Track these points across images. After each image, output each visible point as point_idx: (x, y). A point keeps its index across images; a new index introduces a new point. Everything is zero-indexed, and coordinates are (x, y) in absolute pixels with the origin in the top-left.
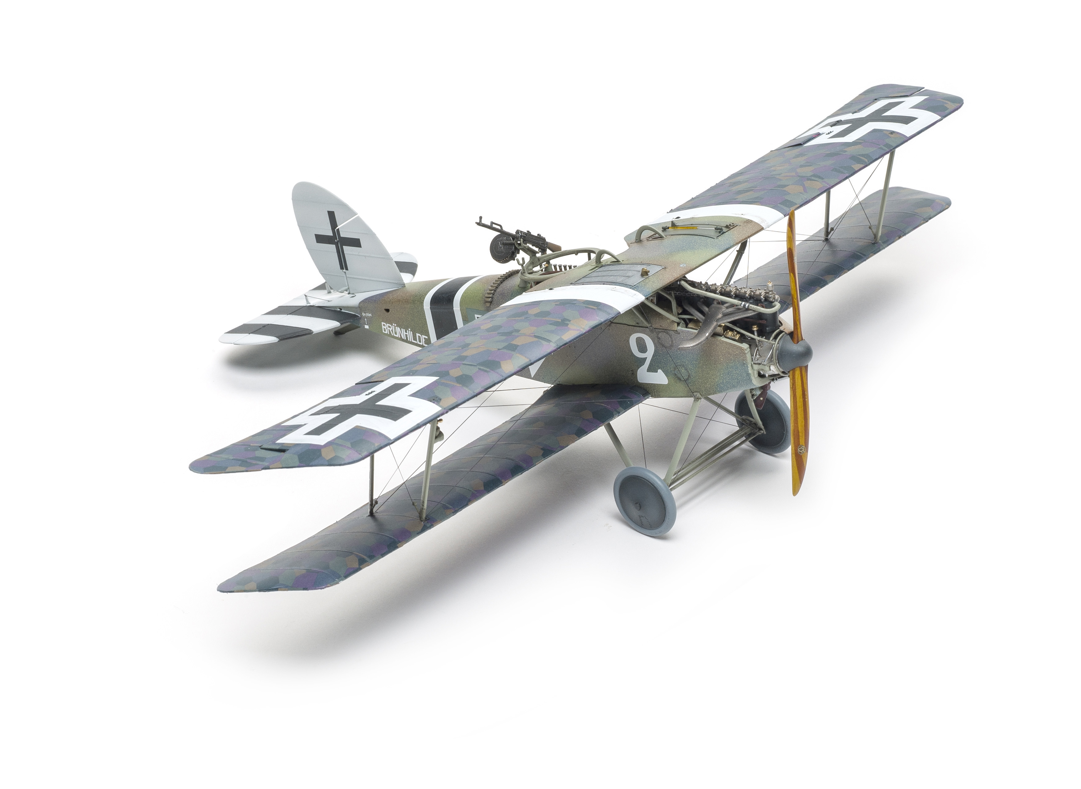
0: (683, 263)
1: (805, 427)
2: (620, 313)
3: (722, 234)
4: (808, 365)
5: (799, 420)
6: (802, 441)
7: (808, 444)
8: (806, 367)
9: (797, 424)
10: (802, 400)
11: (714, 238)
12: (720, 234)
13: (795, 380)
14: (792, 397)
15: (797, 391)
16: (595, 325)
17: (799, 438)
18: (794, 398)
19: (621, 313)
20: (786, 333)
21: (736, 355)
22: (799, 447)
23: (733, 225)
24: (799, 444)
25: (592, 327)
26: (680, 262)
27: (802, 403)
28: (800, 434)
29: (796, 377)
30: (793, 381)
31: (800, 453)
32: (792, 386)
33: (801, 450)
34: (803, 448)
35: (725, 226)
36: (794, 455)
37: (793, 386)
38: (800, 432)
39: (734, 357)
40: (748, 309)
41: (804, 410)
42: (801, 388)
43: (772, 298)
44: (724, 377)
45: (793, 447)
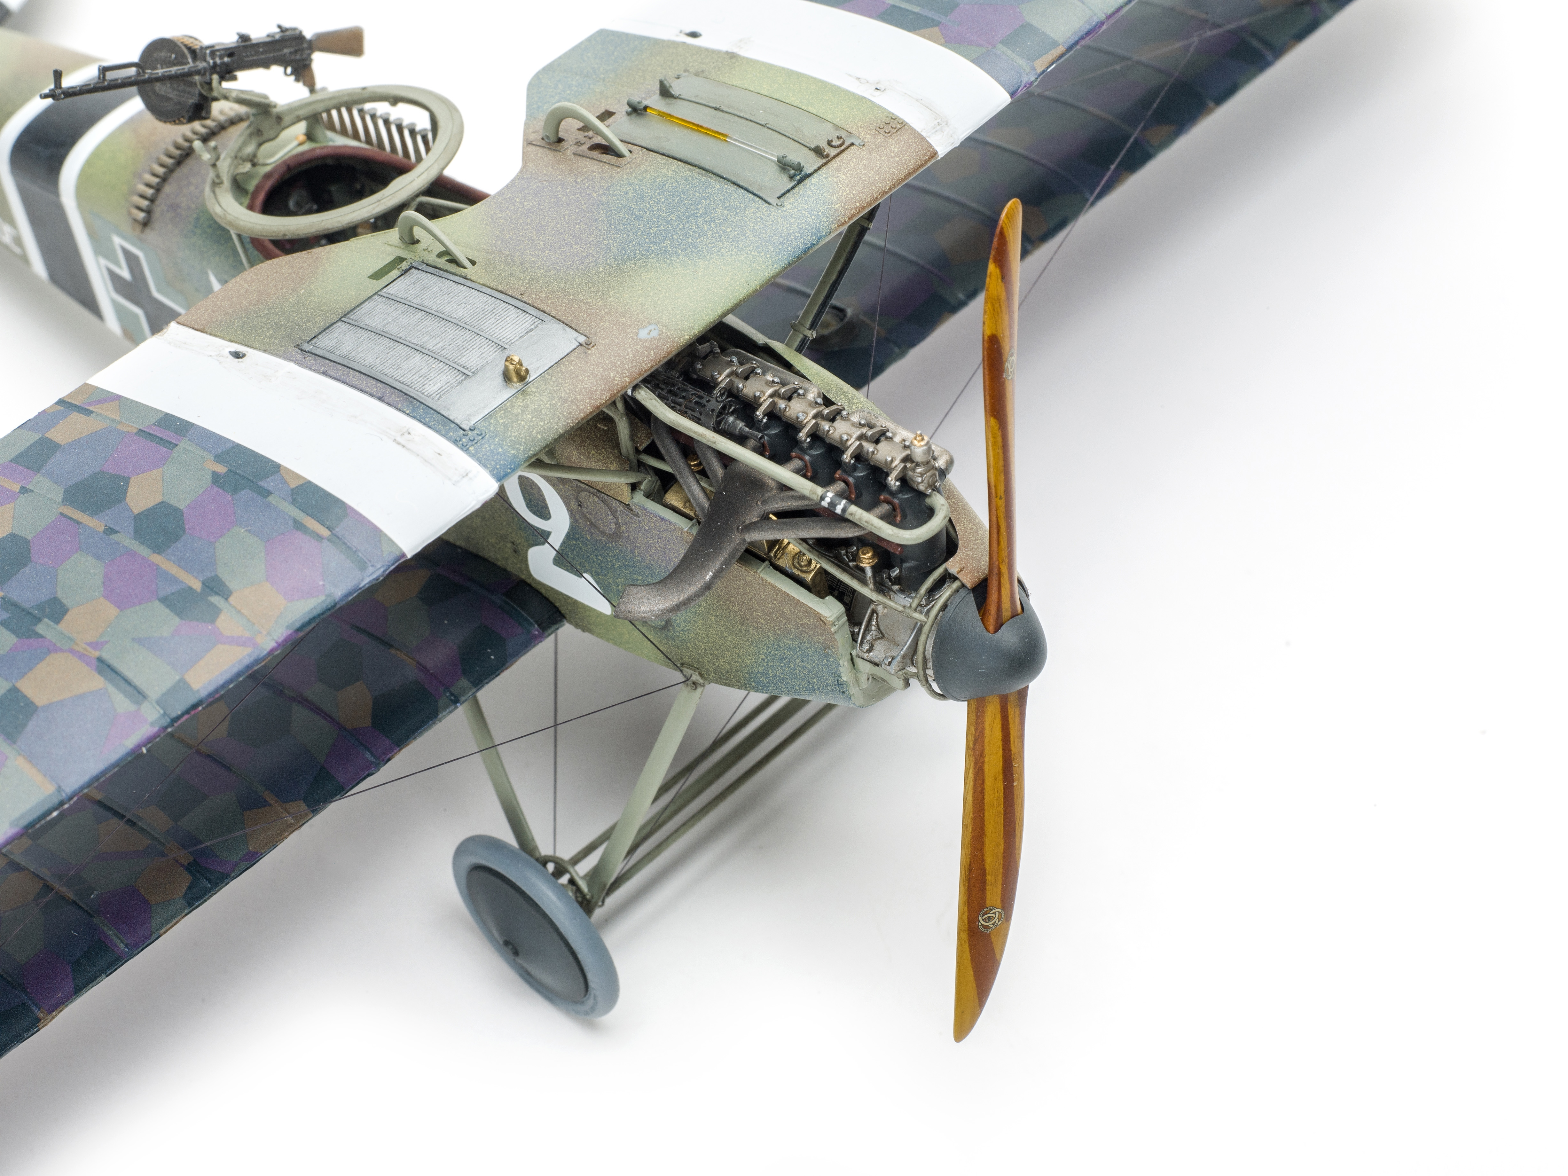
0: (649, 323)
1: (1004, 857)
2: (404, 555)
3: (800, 182)
4: (1027, 687)
5: (987, 840)
6: (993, 895)
7: (1013, 900)
8: (1022, 695)
9: (981, 850)
10: (1000, 785)
11: (769, 204)
12: (793, 184)
13: (984, 729)
14: (971, 775)
15: (986, 759)
16: (311, 616)
17: (983, 890)
18: (975, 781)
19: (409, 556)
20: (963, 586)
21: (802, 625)
22: (981, 913)
23: (838, 143)
24: (985, 903)
25: (298, 625)
26: (640, 316)
27: (1002, 794)
28: (989, 878)
29: (988, 721)
30: (976, 729)
31: (987, 927)
32: (971, 745)
33: (989, 919)
34: (995, 913)
35: (813, 146)
36: (965, 936)
37: (974, 745)
38: (987, 872)
39: (798, 629)
40: (842, 519)
41: (1005, 814)
42: (1000, 752)
43: (926, 485)
44: (770, 664)
45: (963, 913)
